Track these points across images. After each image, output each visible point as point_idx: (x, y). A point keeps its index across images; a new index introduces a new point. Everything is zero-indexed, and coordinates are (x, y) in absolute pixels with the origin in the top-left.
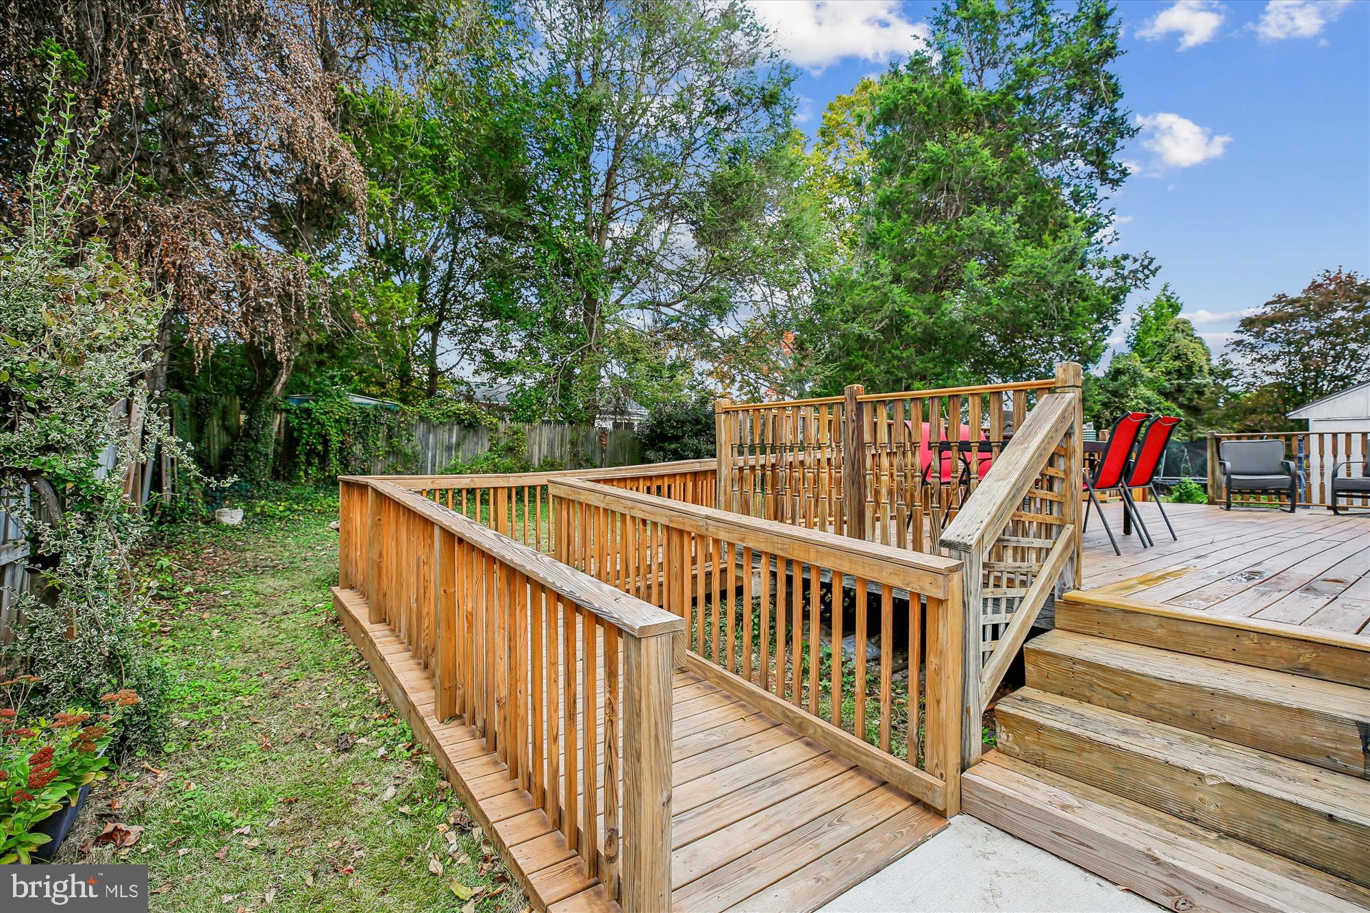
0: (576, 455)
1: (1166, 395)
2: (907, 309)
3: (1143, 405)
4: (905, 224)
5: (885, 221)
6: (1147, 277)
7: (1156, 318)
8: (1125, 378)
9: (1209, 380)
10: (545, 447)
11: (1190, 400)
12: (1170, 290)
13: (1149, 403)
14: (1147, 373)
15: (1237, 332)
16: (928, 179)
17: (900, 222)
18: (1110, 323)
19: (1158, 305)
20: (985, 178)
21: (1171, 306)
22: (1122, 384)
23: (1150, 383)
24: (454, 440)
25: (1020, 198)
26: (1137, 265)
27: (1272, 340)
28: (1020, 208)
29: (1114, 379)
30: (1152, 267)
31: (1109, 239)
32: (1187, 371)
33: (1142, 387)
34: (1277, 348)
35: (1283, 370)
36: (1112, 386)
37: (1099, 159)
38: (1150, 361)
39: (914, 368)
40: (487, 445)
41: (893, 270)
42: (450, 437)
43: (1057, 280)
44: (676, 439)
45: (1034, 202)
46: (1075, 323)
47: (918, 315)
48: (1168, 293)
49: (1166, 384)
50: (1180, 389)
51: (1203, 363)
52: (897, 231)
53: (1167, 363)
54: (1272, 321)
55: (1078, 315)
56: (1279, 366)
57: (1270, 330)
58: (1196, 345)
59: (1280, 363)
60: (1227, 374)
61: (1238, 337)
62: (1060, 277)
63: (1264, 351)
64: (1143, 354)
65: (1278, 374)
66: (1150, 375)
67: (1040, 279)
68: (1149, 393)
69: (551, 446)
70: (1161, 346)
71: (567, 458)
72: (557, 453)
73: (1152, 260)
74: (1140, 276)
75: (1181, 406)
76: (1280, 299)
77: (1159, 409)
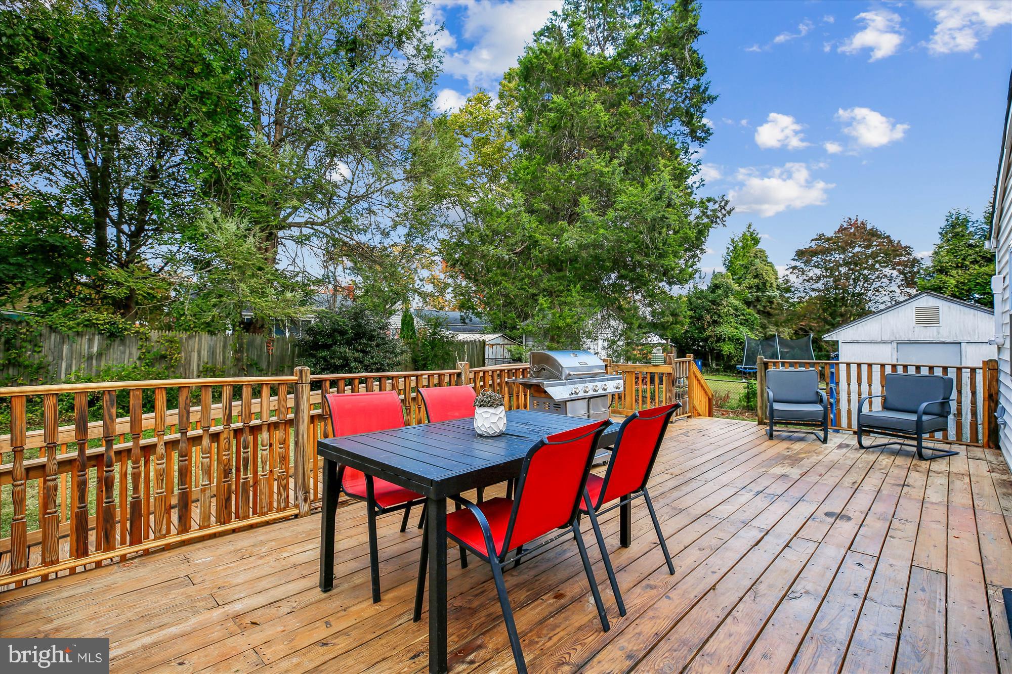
0: (238, 360)
1: (748, 304)
2: (537, 235)
3: (732, 311)
4: (539, 164)
5: (524, 161)
6: (724, 215)
7: (743, 248)
8: (720, 291)
9: (777, 293)
10: (205, 354)
11: (765, 307)
12: (753, 228)
13: (736, 310)
14: (736, 287)
15: (793, 260)
16: (555, 126)
17: (534, 162)
18: (698, 252)
19: (744, 238)
20: (599, 127)
21: (753, 239)
22: (719, 296)
23: (737, 294)
24: (95, 349)
25: (625, 146)
26: (717, 206)
27: (815, 266)
28: (625, 154)
29: (713, 292)
30: (728, 208)
31: (697, 184)
32: (762, 287)
33: (732, 298)
34: (818, 272)
35: (822, 287)
36: (711, 297)
37: (689, 118)
38: (739, 278)
39: (542, 285)
40: (136, 354)
41: (526, 200)
42: (90, 346)
43: (649, 216)
44: (327, 347)
45: (637, 150)
46: (667, 252)
47: (545, 240)
48: (751, 230)
49: (749, 295)
50: (758, 299)
51: (773, 281)
52: (532, 169)
53: (750, 281)
54: (814, 253)
55: (670, 246)
56: (820, 285)
57: (815, 259)
58: (769, 268)
59: (821, 282)
60: (788, 290)
61: (794, 263)
62: (653, 213)
63: (811, 274)
64: (734, 273)
65: (819, 291)
66: (738, 288)
67: (638, 213)
68: (737, 303)
69: (212, 353)
70: (746, 267)
71: (230, 362)
72: (220, 358)
73: (727, 202)
74: (719, 214)
75: (759, 312)
76: (821, 237)
77: (743, 315)
